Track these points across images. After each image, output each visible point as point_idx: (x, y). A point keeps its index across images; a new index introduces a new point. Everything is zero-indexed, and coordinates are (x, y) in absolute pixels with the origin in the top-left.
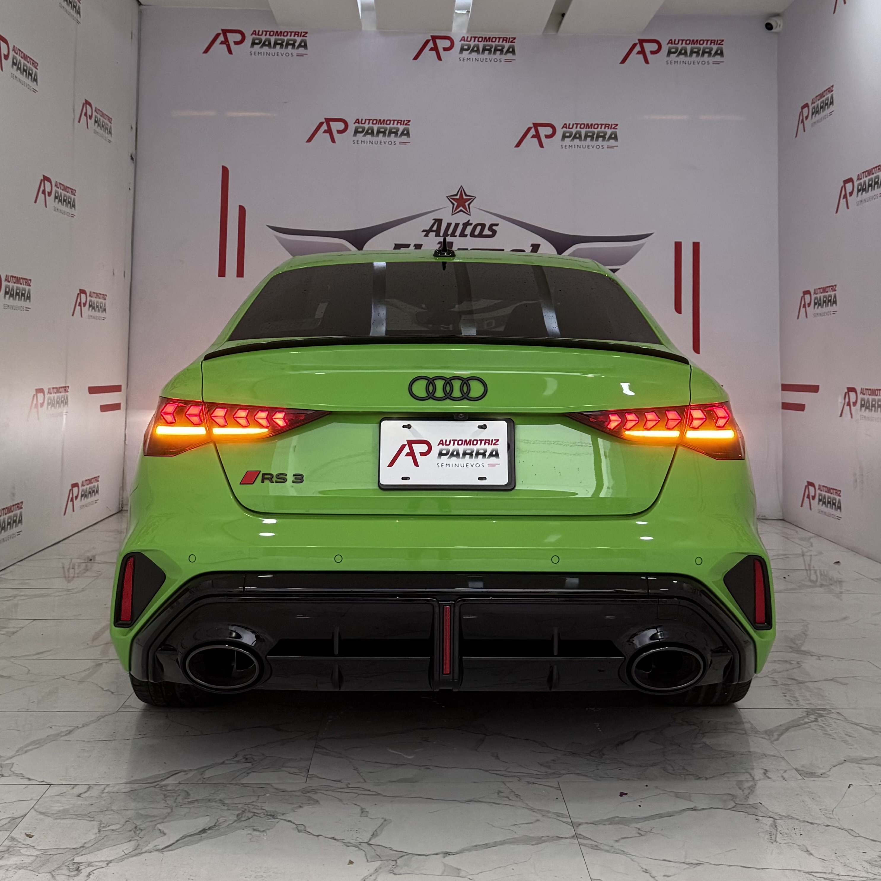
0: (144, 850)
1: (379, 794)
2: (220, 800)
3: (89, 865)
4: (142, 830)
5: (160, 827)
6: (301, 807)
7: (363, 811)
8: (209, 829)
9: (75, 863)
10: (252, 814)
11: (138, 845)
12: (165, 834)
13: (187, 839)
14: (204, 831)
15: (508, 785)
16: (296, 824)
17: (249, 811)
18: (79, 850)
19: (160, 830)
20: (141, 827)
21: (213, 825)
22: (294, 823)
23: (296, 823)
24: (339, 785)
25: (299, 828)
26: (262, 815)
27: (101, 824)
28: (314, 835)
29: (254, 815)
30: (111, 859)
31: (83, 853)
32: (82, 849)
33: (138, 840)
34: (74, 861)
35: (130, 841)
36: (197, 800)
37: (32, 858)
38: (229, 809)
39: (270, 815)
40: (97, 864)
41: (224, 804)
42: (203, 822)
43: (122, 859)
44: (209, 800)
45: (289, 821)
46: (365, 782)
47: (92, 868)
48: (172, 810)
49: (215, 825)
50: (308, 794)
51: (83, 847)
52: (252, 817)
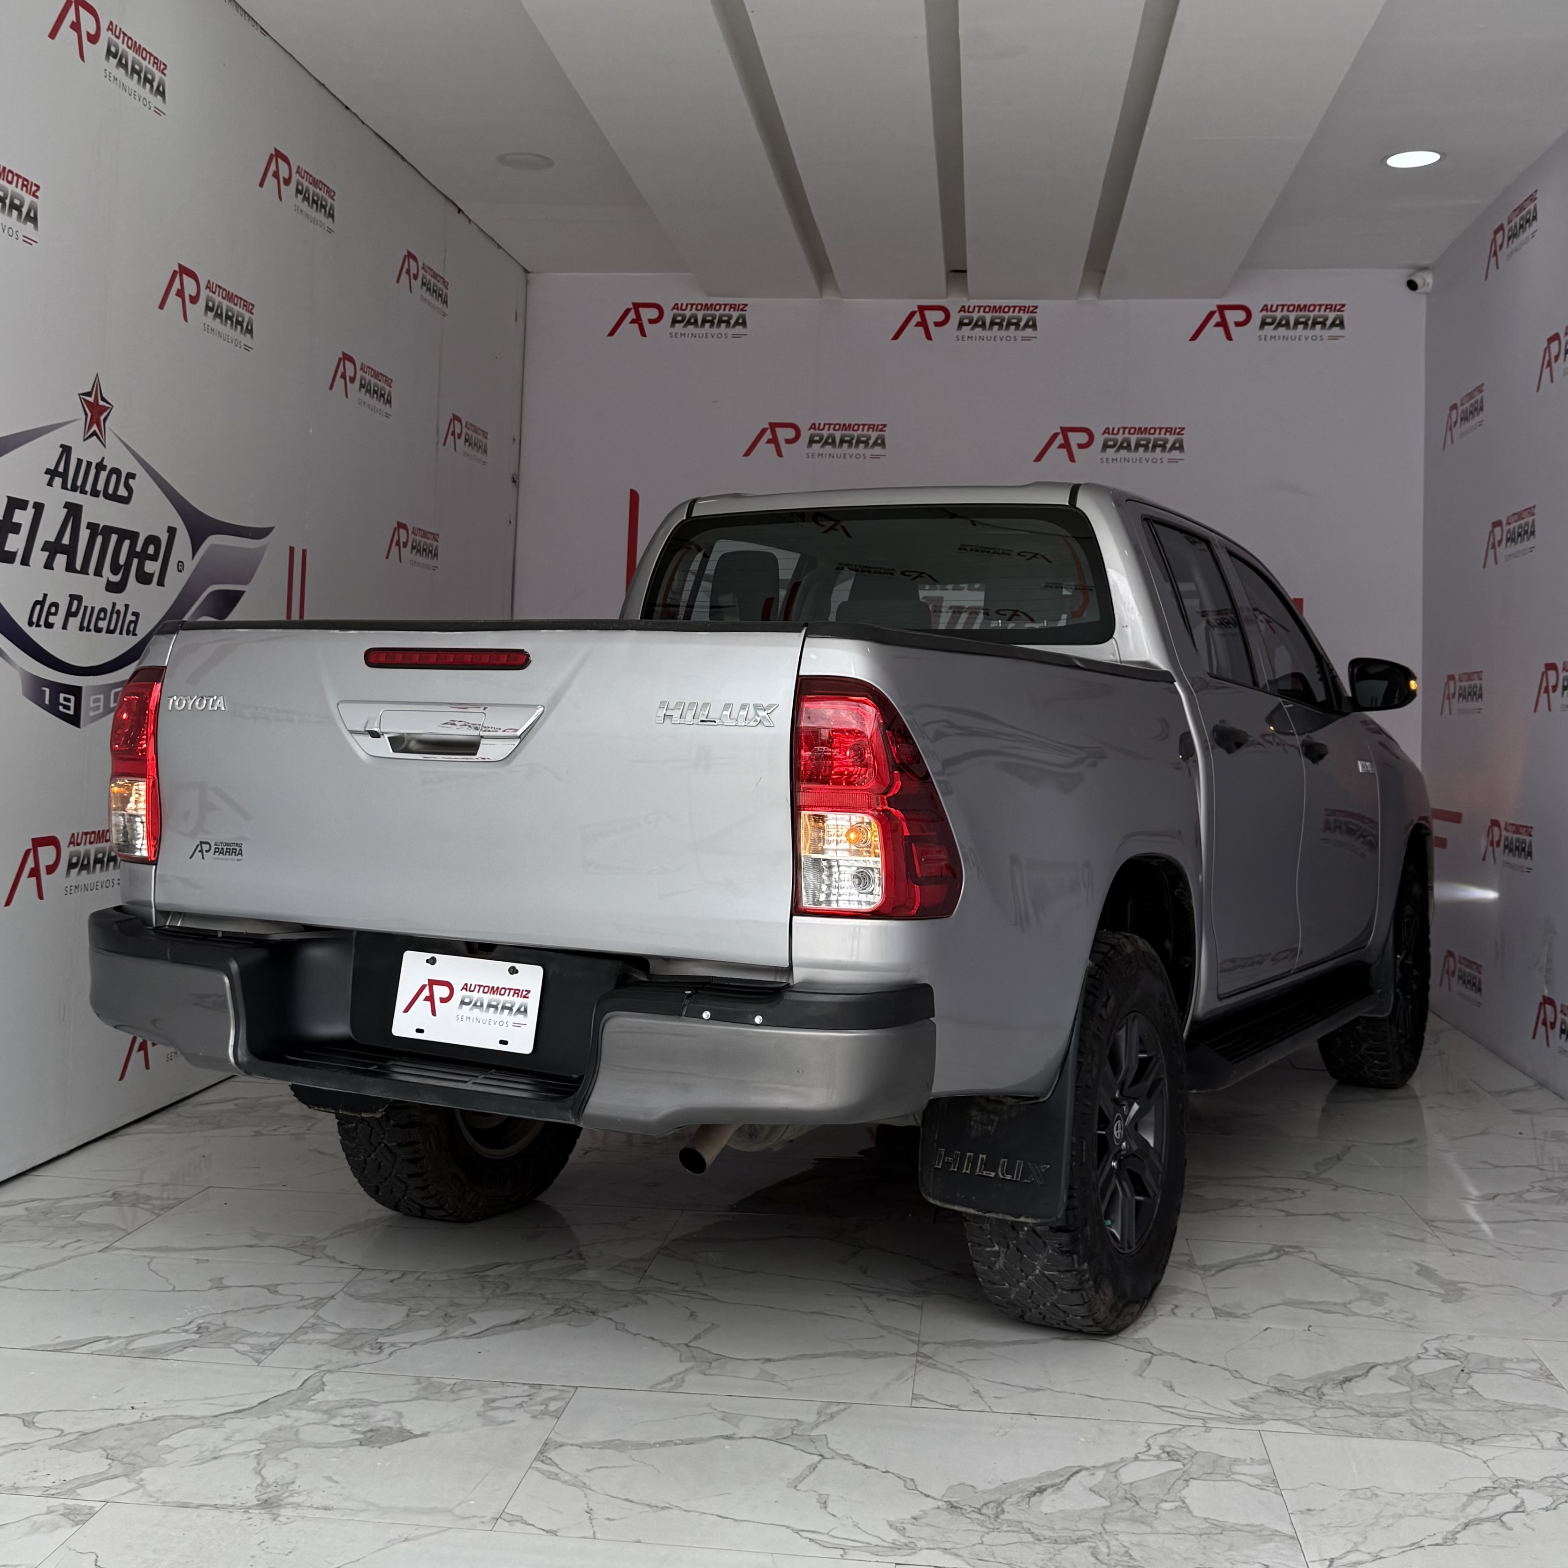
0: (450, 1335)
1: (716, 1300)
2: (541, 1294)
3: (392, 1345)
4: (451, 1317)
5: (471, 1315)
6: (626, 1306)
7: (692, 1314)
8: (523, 1320)
9: (378, 1343)
10: (572, 1310)
11: (445, 1331)
12: (475, 1323)
13: (498, 1328)
14: (517, 1322)
15: (864, 1300)
16: (616, 1323)
17: (570, 1307)
18: (382, 1332)
19: (470, 1319)
20: (453, 1315)
21: (527, 1317)
22: (614, 1321)
23: (617, 1321)
24: (675, 1288)
25: (618, 1327)
26: (582, 1312)
27: (410, 1309)
28: (631, 1333)
29: (573, 1311)
30: (415, 1340)
31: (388, 1333)
32: (387, 1331)
33: (445, 1326)
34: (379, 1341)
35: (438, 1326)
36: (516, 1294)
37: (334, 1336)
38: (548, 1304)
39: (591, 1312)
40: (400, 1345)
41: (544, 1298)
42: (518, 1314)
43: (428, 1341)
44: (529, 1294)
45: (610, 1319)
46: (705, 1285)
47: (395, 1348)
48: (487, 1299)
49: (529, 1318)
50: (640, 1295)
51: (389, 1329)
52: (570, 1313)
